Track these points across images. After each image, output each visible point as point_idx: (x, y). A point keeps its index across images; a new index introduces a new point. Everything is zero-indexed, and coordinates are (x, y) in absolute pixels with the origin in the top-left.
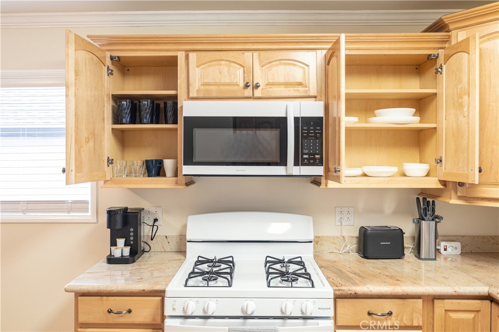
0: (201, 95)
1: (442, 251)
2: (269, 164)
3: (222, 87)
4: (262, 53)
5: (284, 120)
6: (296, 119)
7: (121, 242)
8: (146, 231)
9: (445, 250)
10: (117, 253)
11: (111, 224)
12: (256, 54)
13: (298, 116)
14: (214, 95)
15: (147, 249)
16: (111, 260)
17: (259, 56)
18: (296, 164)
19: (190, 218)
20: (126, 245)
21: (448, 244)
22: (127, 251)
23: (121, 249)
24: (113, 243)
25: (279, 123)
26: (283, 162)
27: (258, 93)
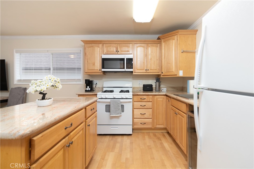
0: (106, 54)
1: (162, 90)
2: (120, 69)
3: (111, 52)
4: (120, 44)
5: (124, 59)
6: (127, 59)
7: (88, 87)
8: (94, 86)
9: (163, 90)
10: (87, 89)
11: (86, 83)
12: (118, 44)
13: (127, 58)
14: (109, 54)
15: (94, 90)
16: (86, 91)
17: (119, 45)
18: (127, 68)
19: (104, 82)
20: (89, 88)
21: (163, 88)
22: (89, 89)
23: (88, 88)
24: (87, 87)
25: (123, 59)
26: (124, 68)
27: (119, 53)
